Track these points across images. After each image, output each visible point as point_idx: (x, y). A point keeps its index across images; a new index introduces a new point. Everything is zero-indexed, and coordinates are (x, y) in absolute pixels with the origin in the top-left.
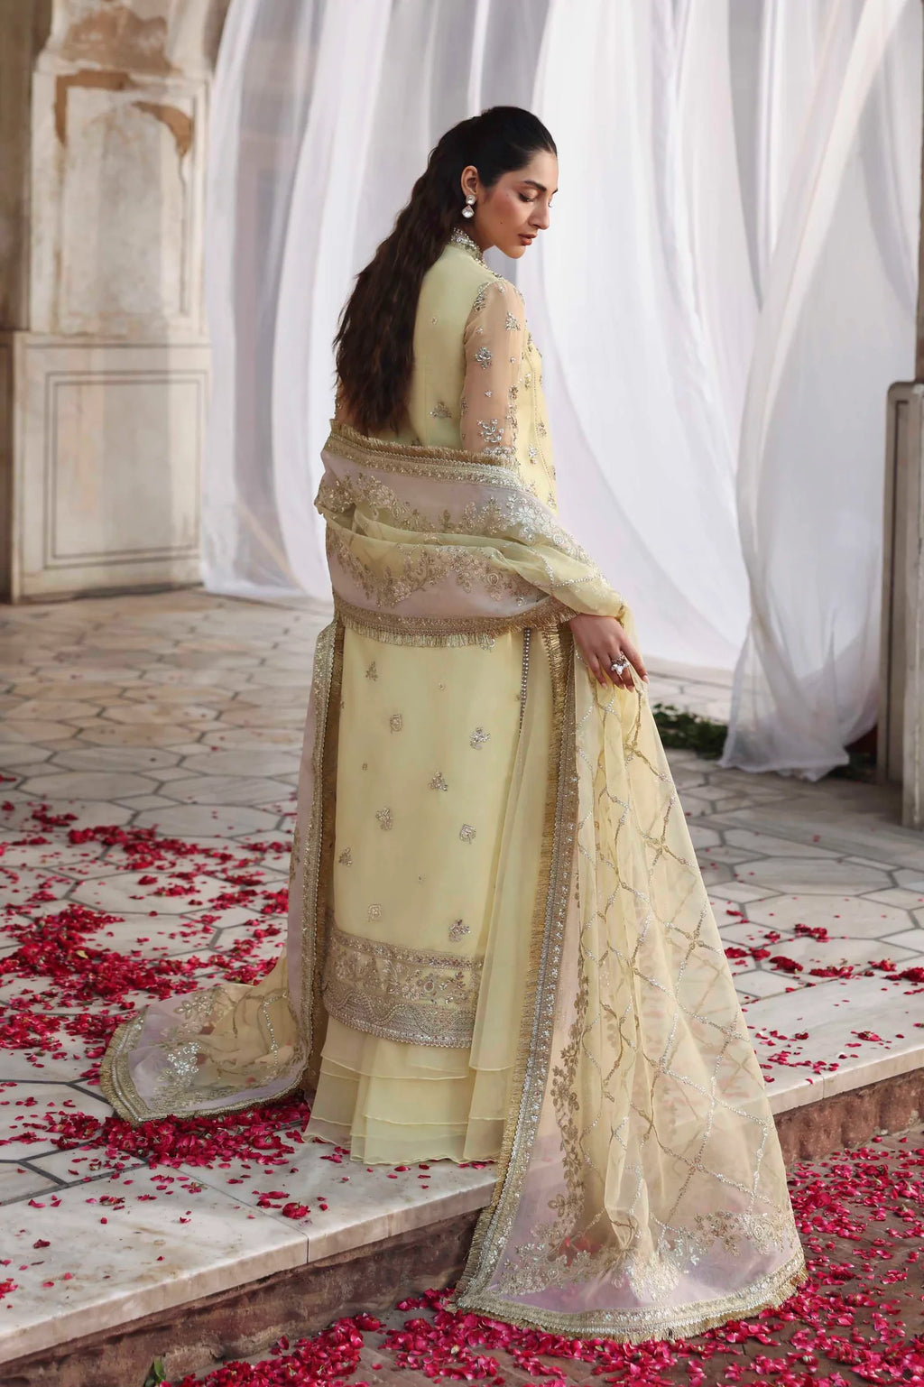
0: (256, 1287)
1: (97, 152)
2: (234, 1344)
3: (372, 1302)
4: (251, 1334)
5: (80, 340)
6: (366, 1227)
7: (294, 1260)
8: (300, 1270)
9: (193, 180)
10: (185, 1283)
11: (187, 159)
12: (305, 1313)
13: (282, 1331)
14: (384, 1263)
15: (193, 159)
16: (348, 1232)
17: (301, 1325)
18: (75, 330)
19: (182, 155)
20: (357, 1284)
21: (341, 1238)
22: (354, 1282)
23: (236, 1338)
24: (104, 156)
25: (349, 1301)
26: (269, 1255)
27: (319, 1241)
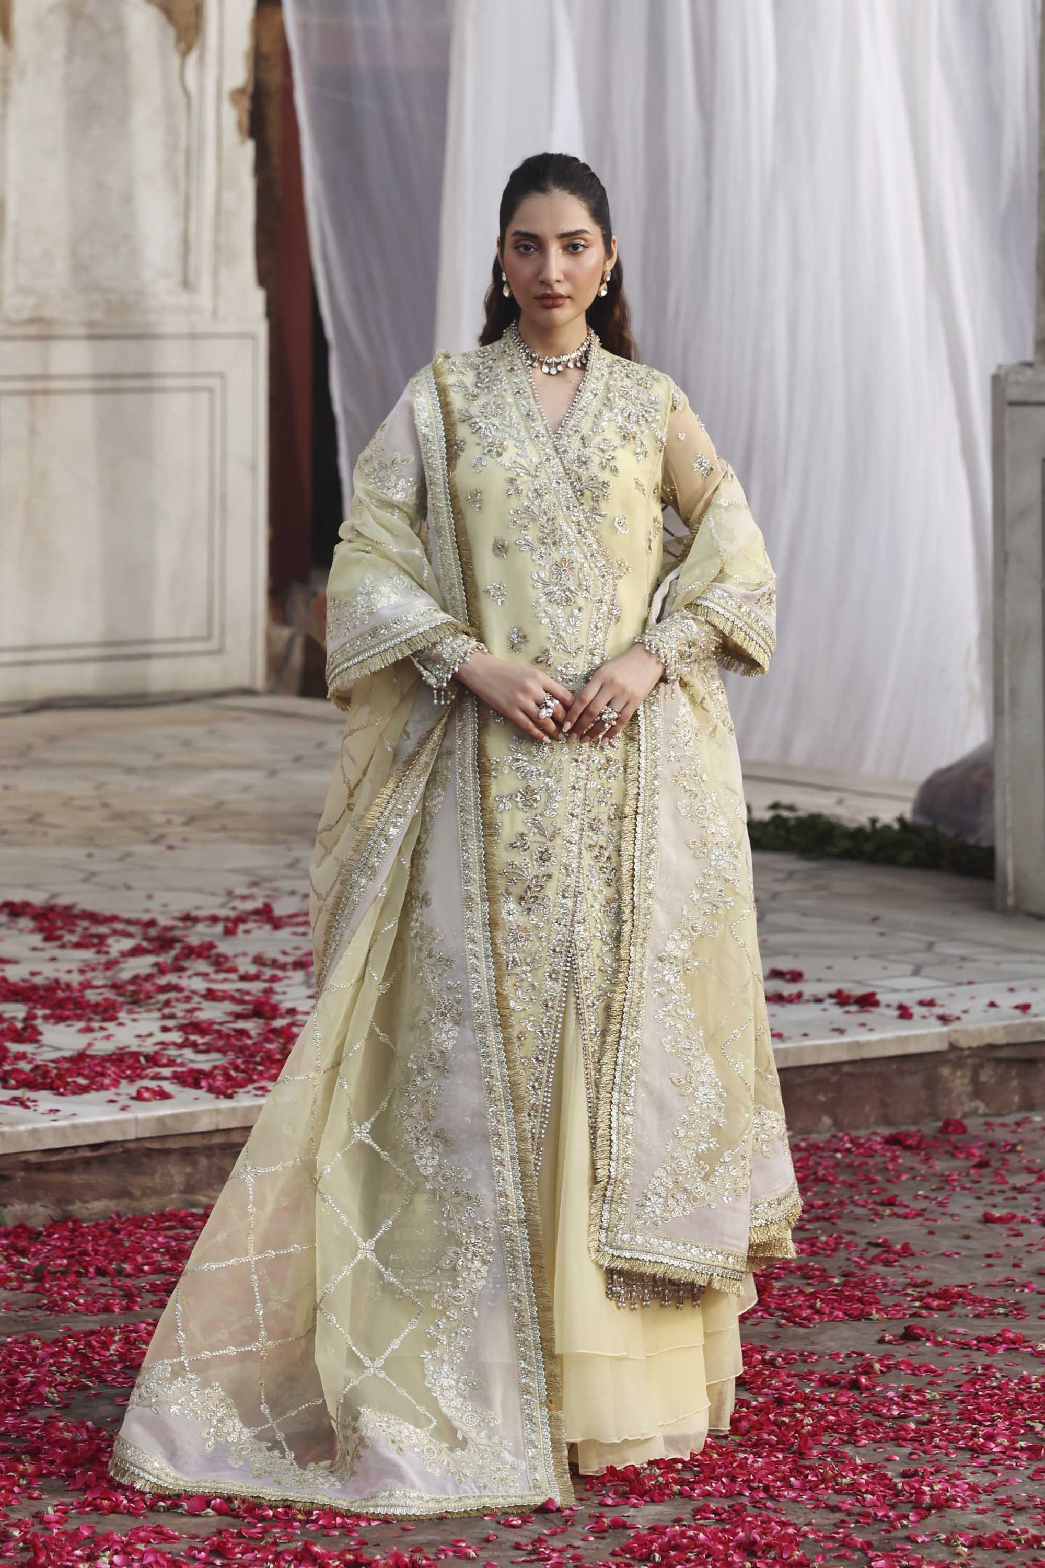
0: (89, 1154)
1: (59, 53)
2: (70, 1208)
3: (205, 1196)
4: (85, 1202)
5: (33, 330)
6: (193, 1116)
7: (123, 1133)
8: (132, 1146)
9: (201, 87)
10: (20, 1134)
11: (193, 58)
12: (138, 1193)
13: (116, 1206)
14: (215, 1160)
15: (201, 58)
16: (176, 1117)
17: (134, 1204)
18: (25, 315)
19: (185, 54)
20: (189, 1176)
21: (168, 1121)
22: (186, 1174)
23: (71, 1202)
24: (69, 58)
25: (181, 1192)
26: (99, 1124)
27: (147, 1120)
